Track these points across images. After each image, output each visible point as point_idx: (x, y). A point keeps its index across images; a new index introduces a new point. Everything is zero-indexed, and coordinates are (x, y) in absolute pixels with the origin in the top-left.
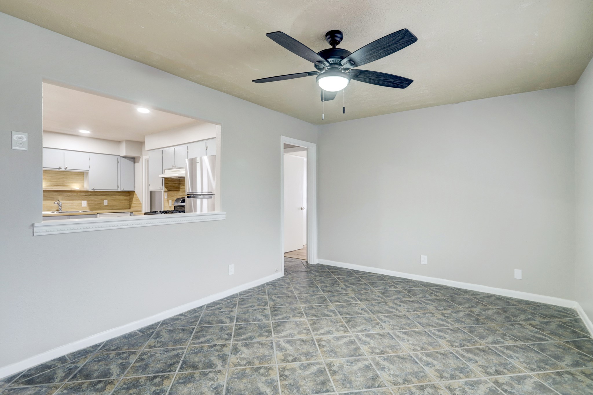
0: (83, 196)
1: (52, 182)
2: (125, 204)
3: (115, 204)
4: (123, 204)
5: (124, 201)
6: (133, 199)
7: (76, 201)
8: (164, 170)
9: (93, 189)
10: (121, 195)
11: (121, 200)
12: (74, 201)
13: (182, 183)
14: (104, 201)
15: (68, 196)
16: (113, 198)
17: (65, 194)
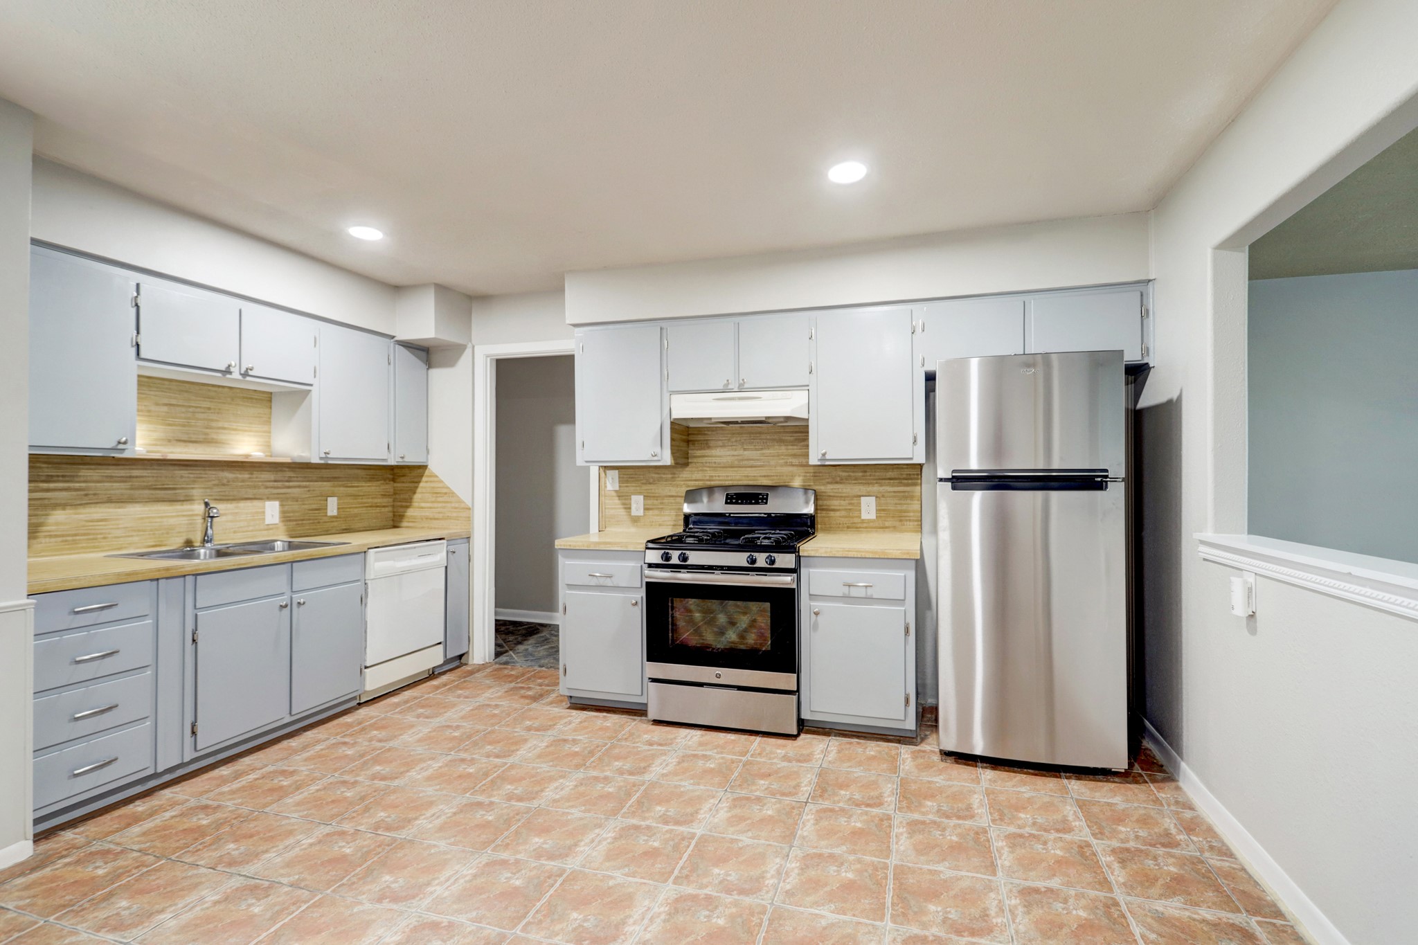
0: (268, 484)
1: (169, 425)
2: (383, 509)
3: (356, 511)
4: (378, 510)
5: (379, 500)
6: (415, 493)
7: (248, 504)
8: (666, 395)
9: (324, 456)
10: (372, 479)
11: (372, 498)
12: (242, 504)
13: (700, 438)
14: (329, 499)
15: (224, 485)
16: (350, 490)
17: (212, 474)
